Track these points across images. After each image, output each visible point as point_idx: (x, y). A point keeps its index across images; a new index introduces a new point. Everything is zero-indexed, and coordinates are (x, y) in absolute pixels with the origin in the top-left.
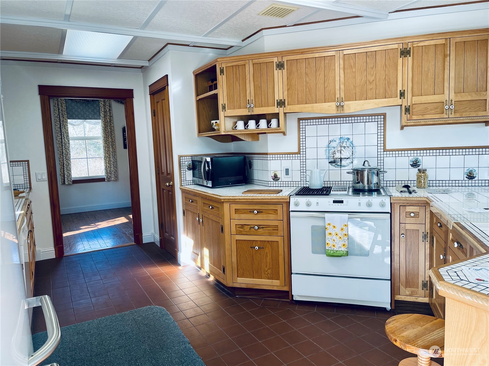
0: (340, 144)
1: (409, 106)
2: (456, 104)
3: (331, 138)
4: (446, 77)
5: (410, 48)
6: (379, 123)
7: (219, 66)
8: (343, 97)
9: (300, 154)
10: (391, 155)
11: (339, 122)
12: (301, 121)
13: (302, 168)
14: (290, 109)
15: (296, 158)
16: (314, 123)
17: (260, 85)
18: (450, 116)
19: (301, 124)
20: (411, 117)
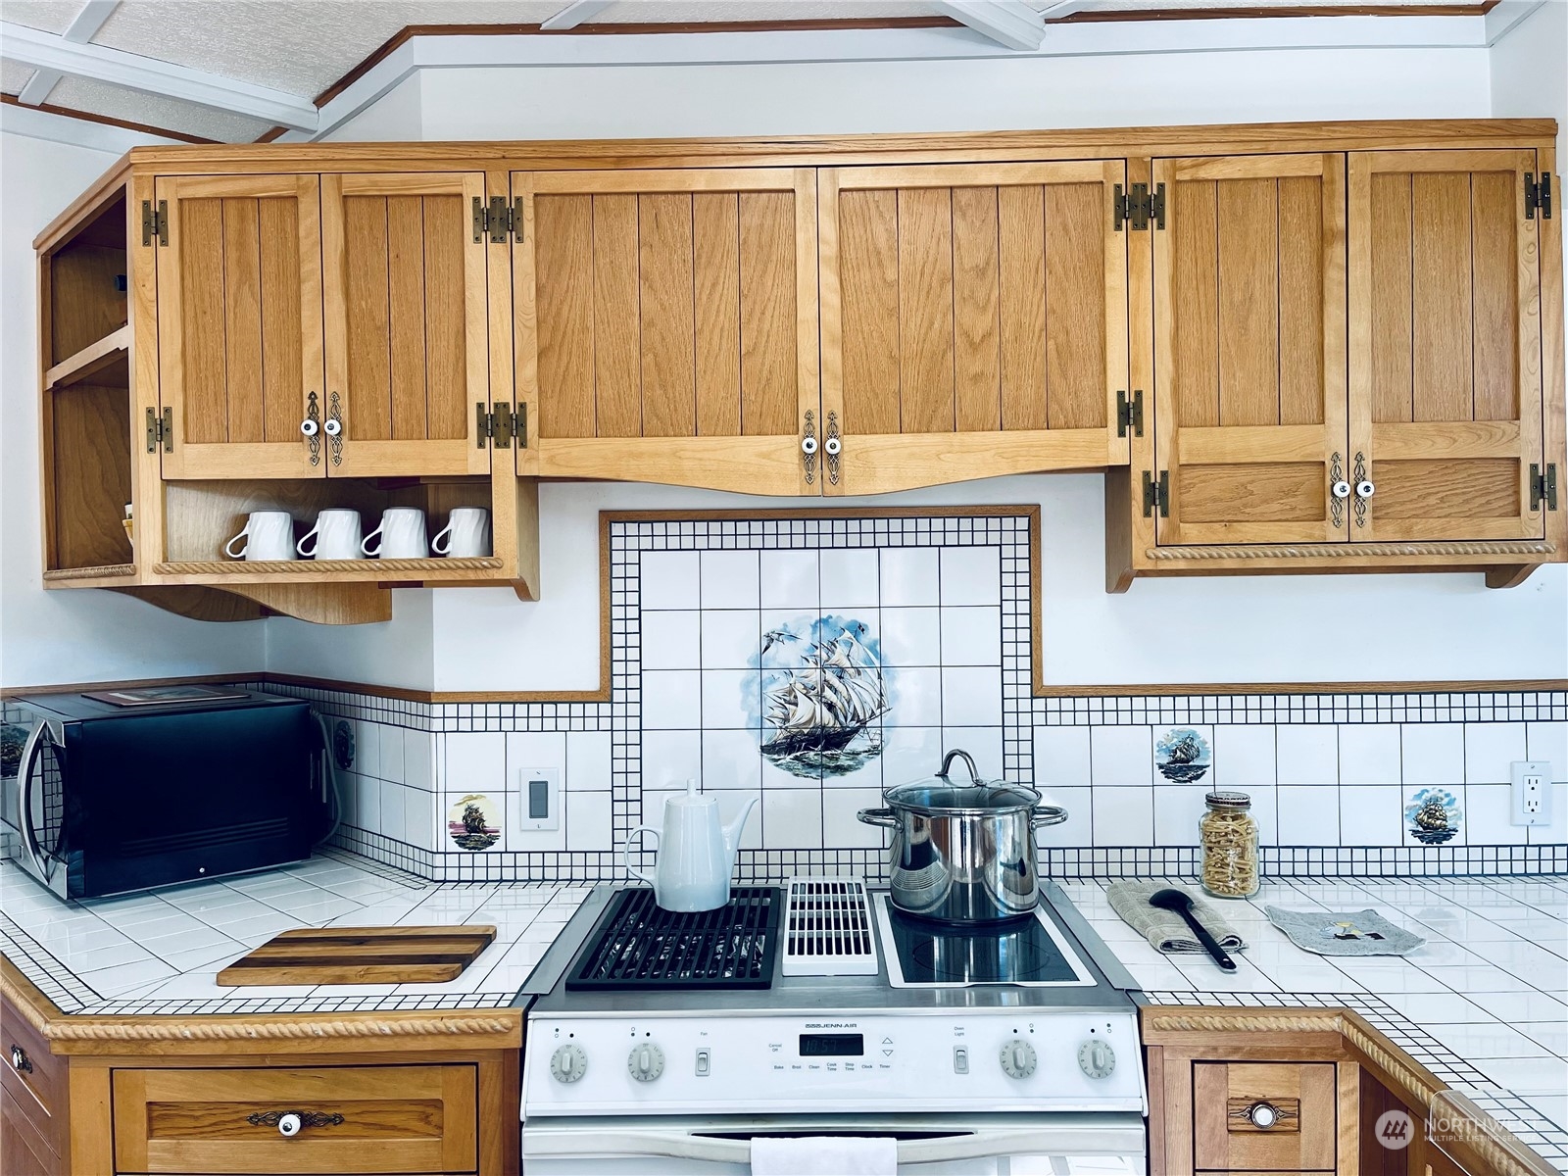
0: (817, 652)
1: (1164, 474)
2: (1378, 473)
3: (772, 623)
4: (1332, 340)
5: (1161, 186)
6: (1008, 551)
7: (139, 190)
8: (839, 411)
9: (611, 702)
10: (1068, 718)
11: (812, 541)
12: (618, 529)
13: (620, 780)
14: (551, 460)
15: (591, 724)
16: (687, 543)
17: (385, 318)
18: (1358, 535)
19: (617, 543)
20: (1174, 530)
